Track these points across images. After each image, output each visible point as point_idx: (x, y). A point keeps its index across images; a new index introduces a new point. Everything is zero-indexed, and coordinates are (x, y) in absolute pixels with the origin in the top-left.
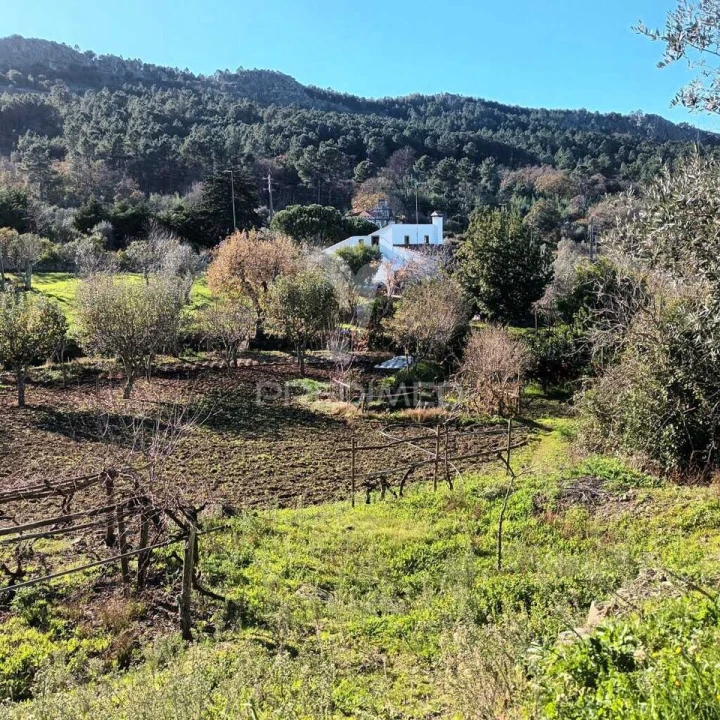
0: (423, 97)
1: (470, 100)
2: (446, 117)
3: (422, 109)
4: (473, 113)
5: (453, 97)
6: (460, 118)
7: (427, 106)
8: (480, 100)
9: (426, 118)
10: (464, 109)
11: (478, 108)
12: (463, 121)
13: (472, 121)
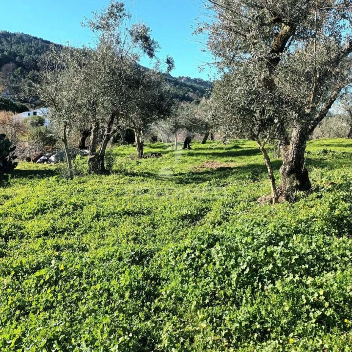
0: (8, 33)
1: (35, 38)
2: (23, 45)
3: (9, 39)
4: (38, 45)
5: (26, 36)
6: (31, 47)
7: (11, 38)
8: (40, 39)
9: (12, 44)
10: (33, 42)
11: (40, 43)
12: (33, 49)
13: (38, 49)
